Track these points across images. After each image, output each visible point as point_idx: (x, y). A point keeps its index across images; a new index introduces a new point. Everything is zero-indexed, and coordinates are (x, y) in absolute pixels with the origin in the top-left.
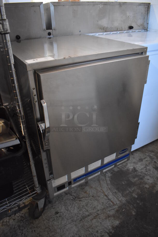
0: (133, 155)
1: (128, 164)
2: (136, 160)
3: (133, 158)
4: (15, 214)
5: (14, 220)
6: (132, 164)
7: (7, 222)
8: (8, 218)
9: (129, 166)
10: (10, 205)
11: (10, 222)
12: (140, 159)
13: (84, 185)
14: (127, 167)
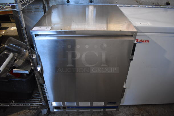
0: (130, 107)
1: (121, 113)
2: (129, 113)
3: (128, 110)
4: (33, 110)
5: (31, 113)
6: (124, 114)
7: (26, 112)
8: (29, 110)
9: (120, 114)
10: (25, 104)
11: (28, 113)
12: (132, 113)
13: (81, 113)
14: (118, 115)
